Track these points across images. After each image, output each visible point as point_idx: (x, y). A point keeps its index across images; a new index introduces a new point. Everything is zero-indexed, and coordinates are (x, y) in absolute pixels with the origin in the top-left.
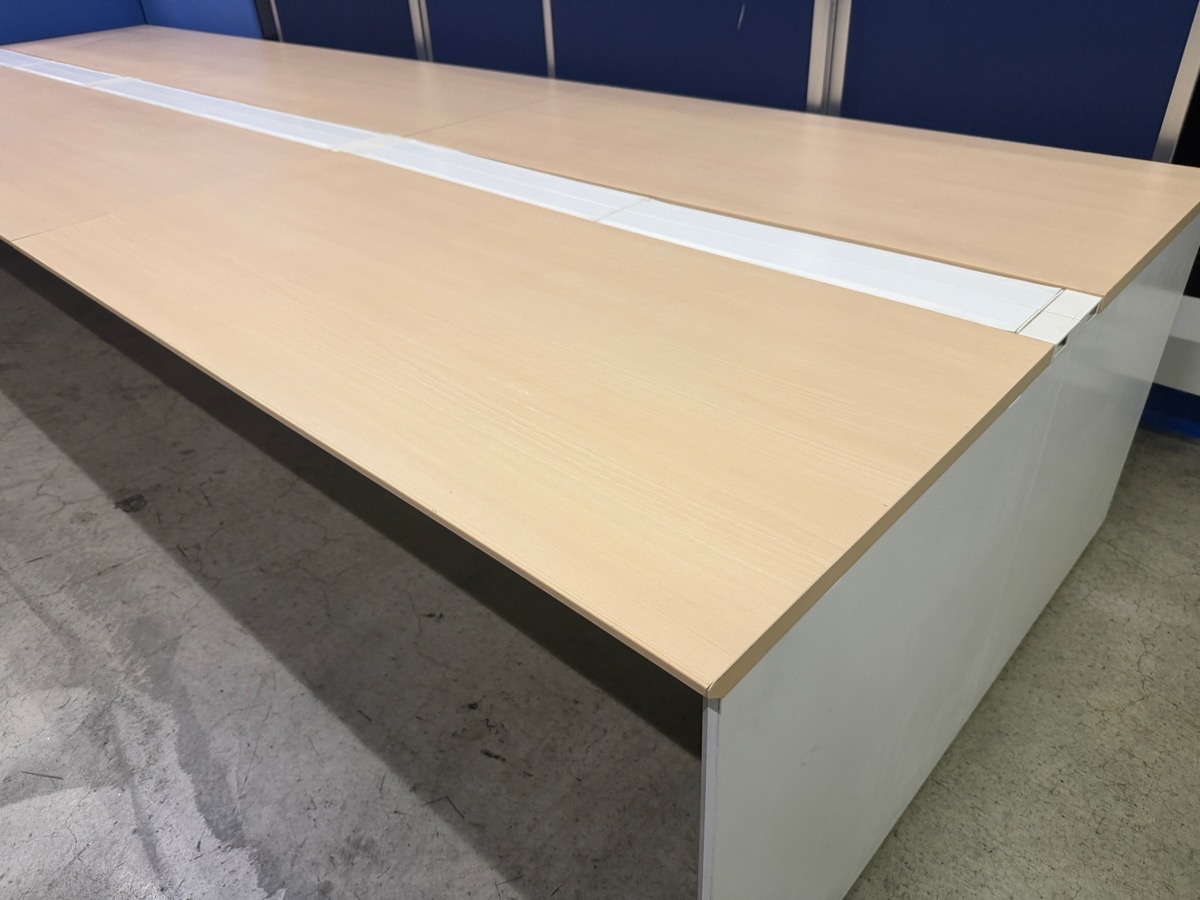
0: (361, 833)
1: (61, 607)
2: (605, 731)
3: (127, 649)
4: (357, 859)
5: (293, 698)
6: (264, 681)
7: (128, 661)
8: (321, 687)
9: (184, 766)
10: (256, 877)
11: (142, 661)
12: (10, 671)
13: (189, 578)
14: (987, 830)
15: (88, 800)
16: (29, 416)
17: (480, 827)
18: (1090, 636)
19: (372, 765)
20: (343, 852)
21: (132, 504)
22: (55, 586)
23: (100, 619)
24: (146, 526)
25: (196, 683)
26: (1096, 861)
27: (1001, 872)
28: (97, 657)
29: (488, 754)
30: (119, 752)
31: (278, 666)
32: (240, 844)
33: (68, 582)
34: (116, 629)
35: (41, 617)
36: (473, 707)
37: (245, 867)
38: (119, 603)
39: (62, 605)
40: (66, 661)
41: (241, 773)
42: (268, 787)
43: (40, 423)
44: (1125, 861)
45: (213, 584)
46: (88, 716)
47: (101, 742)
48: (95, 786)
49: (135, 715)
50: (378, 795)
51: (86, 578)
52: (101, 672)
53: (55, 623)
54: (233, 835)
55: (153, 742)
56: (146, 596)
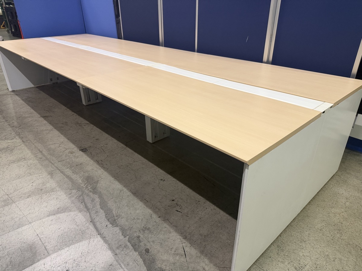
0: (146, 226)
2: (207, 208)
3: (85, 182)
4: (146, 231)
5: (128, 195)
6: (121, 191)
7: (86, 185)
8: (135, 193)
9: (102, 208)
10: (121, 233)
11: (89, 185)
12: (56, 185)
13: (100, 168)
14: (304, 237)
15: (79, 214)
16: (55, 128)
17: (176, 226)
18: (332, 196)
19: (149, 211)
20: (142, 229)
21: (84, 150)
22: (66, 167)
23: (78, 175)
24: (88, 155)
25: (103, 191)
26: (331, 246)
27: (307, 246)
28: (78, 184)
29: (177, 211)
30: (85, 205)
31: (124, 188)
32: (117, 226)
33: (69, 167)
34: (82, 178)
35: (63, 174)
36: (173, 200)
37: (118, 231)
38: (82, 172)
39: (69, 172)
40: (70, 184)
41: (116, 211)
42: (123, 214)
43: (58, 130)
44: (339, 246)
45: (106, 169)
46: (77, 196)
47: (81, 202)
48: (80, 211)
49: (89, 197)
50: (150, 218)
51: (73, 166)
52: (79, 187)
53: (67, 176)
54: (115, 224)
55: (94, 203)
56: (89, 171)
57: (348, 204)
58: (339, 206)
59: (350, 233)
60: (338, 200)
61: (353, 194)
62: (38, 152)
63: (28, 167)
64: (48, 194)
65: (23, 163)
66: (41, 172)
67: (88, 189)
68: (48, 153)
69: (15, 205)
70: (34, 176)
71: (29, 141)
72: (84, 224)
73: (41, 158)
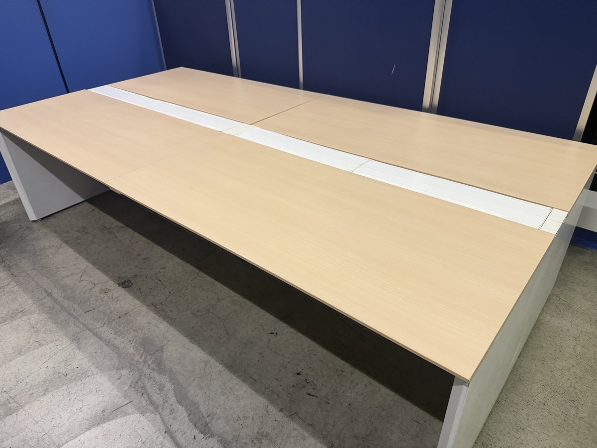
1: (106, 333)
2: (357, 384)
3: (141, 352)
4: (263, 441)
5: (220, 372)
6: (206, 364)
7: (143, 358)
8: (232, 366)
9: (180, 403)
11: (149, 357)
12: (91, 363)
13: (161, 319)
14: (520, 421)
15: (141, 419)
16: (66, 242)
17: (312, 426)
18: (553, 337)
19: (261, 401)
20: (257, 438)
21: (126, 284)
22: (101, 323)
23: (126, 338)
24: (135, 295)
25: (176, 367)
26: (565, 432)
27: (528, 438)
28: (129, 355)
29: (309, 394)
30: (150, 398)
31: (210, 358)
32: (212, 436)
33: (107, 321)
34: (134, 342)
35: (99, 338)
36: (299, 374)
37: (216, 446)
38: (132, 331)
39: (108, 333)
40: (115, 358)
41: (205, 406)
42: (218, 411)
43: (72, 246)
44: (577, 432)
45: (173, 320)
46: (132, 382)
47: (141, 394)
48: (143, 413)
49: (152, 381)
50: (266, 413)
51: (114, 320)
52: (132, 362)
53: (106, 341)
54: (208, 432)
55: (163, 393)
56: (143, 327)
57: (578, 348)
58: (566, 356)
59: (590, 405)
60: (562, 342)
61: (584, 330)
62: (45, 294)
63: (33, 330)
64: (79, 383)
65: (22, 323)
66: (57, 337)
67: (149, 366)
68: (63, 295)
69: (24, 413)
70: (47, 347)
71: (23, 274)
72: (155, 438)
73: (53, 308)
